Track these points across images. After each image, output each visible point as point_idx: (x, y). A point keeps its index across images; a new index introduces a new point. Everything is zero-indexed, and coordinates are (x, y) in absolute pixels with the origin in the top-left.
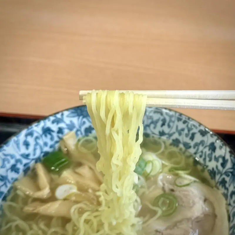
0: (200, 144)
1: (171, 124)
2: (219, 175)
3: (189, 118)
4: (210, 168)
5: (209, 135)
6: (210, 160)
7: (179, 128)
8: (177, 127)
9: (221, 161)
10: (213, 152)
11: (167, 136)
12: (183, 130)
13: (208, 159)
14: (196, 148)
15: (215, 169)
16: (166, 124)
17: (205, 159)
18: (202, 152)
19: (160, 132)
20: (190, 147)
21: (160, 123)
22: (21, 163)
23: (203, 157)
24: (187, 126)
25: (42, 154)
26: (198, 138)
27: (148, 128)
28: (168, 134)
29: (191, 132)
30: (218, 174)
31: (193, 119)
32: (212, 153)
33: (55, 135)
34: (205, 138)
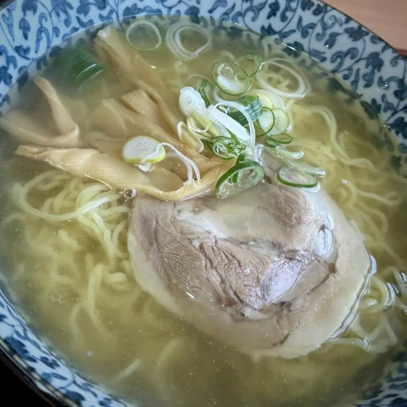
0: (346, 54)
1: (289, 14)
2: (389, 113)
3: (326, 5)
4: (367, 98)
5: (367, 38)
6: (368, 85)
7: (304, 23)
8: (300, 20)
9: (394, 86)
10: (376, 71)
11: (277, 36)
12: (312, 26)
13: (362, 83)
14: (339, 60)
15: (379, 101)
16: (279, 14)
17: (355, 83)
18: (350, 69)
19: (263, 28)
20: (324, 59)
21: (267, 10)
22: (15, 66)
23: (352, 78)
24: (322, 19)
25: (50, 50)
26: (344, 43)
27: (240, 19)
28: (280, 33)
29: (329, 32)
30: (385, 111)
31: (334, 8)
32: (373, 72)
33: (73, 14)
34: (359, 45)
